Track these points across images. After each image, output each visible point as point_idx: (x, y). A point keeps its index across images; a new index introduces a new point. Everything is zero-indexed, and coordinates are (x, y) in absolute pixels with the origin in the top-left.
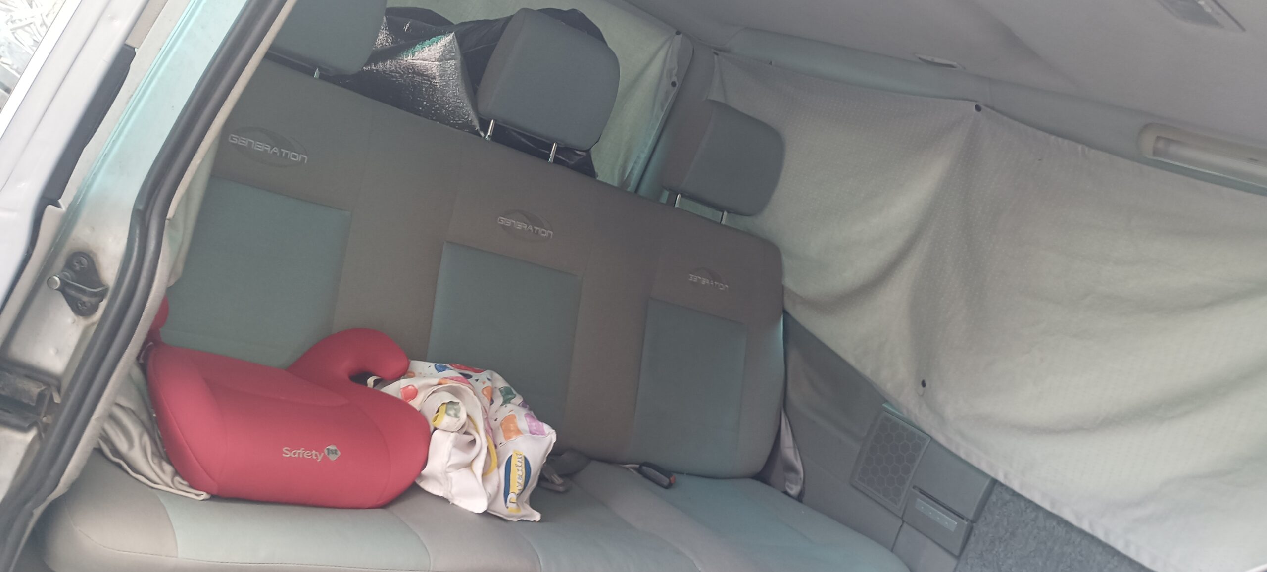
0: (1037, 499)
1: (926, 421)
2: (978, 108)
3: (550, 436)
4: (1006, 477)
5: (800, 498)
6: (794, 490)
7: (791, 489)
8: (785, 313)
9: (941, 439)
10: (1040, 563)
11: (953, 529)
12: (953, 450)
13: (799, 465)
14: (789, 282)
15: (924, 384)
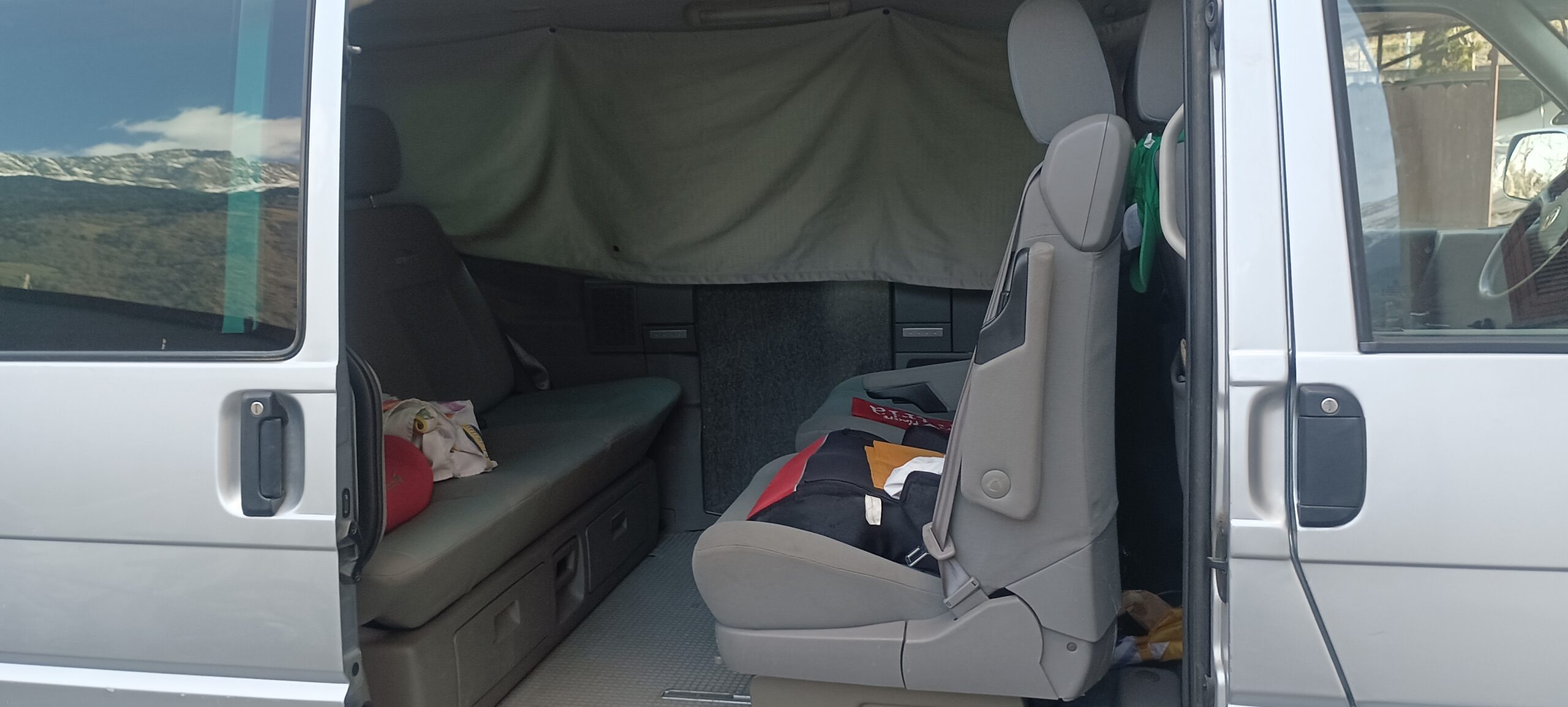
0: (734, 281)
1: (633, 274)
2: (552, 30)
3: (468, 405)
4: (707, 279)
5: (552, 387)
6: (546, 385)
7: (543, 386)
8: (464, 256)
9: (649, 280)
10: (752, 322)
11: (685, 336)
12: (661, 282)
13: (538, 365)
14: (449, 230)
15: (616, 249)
